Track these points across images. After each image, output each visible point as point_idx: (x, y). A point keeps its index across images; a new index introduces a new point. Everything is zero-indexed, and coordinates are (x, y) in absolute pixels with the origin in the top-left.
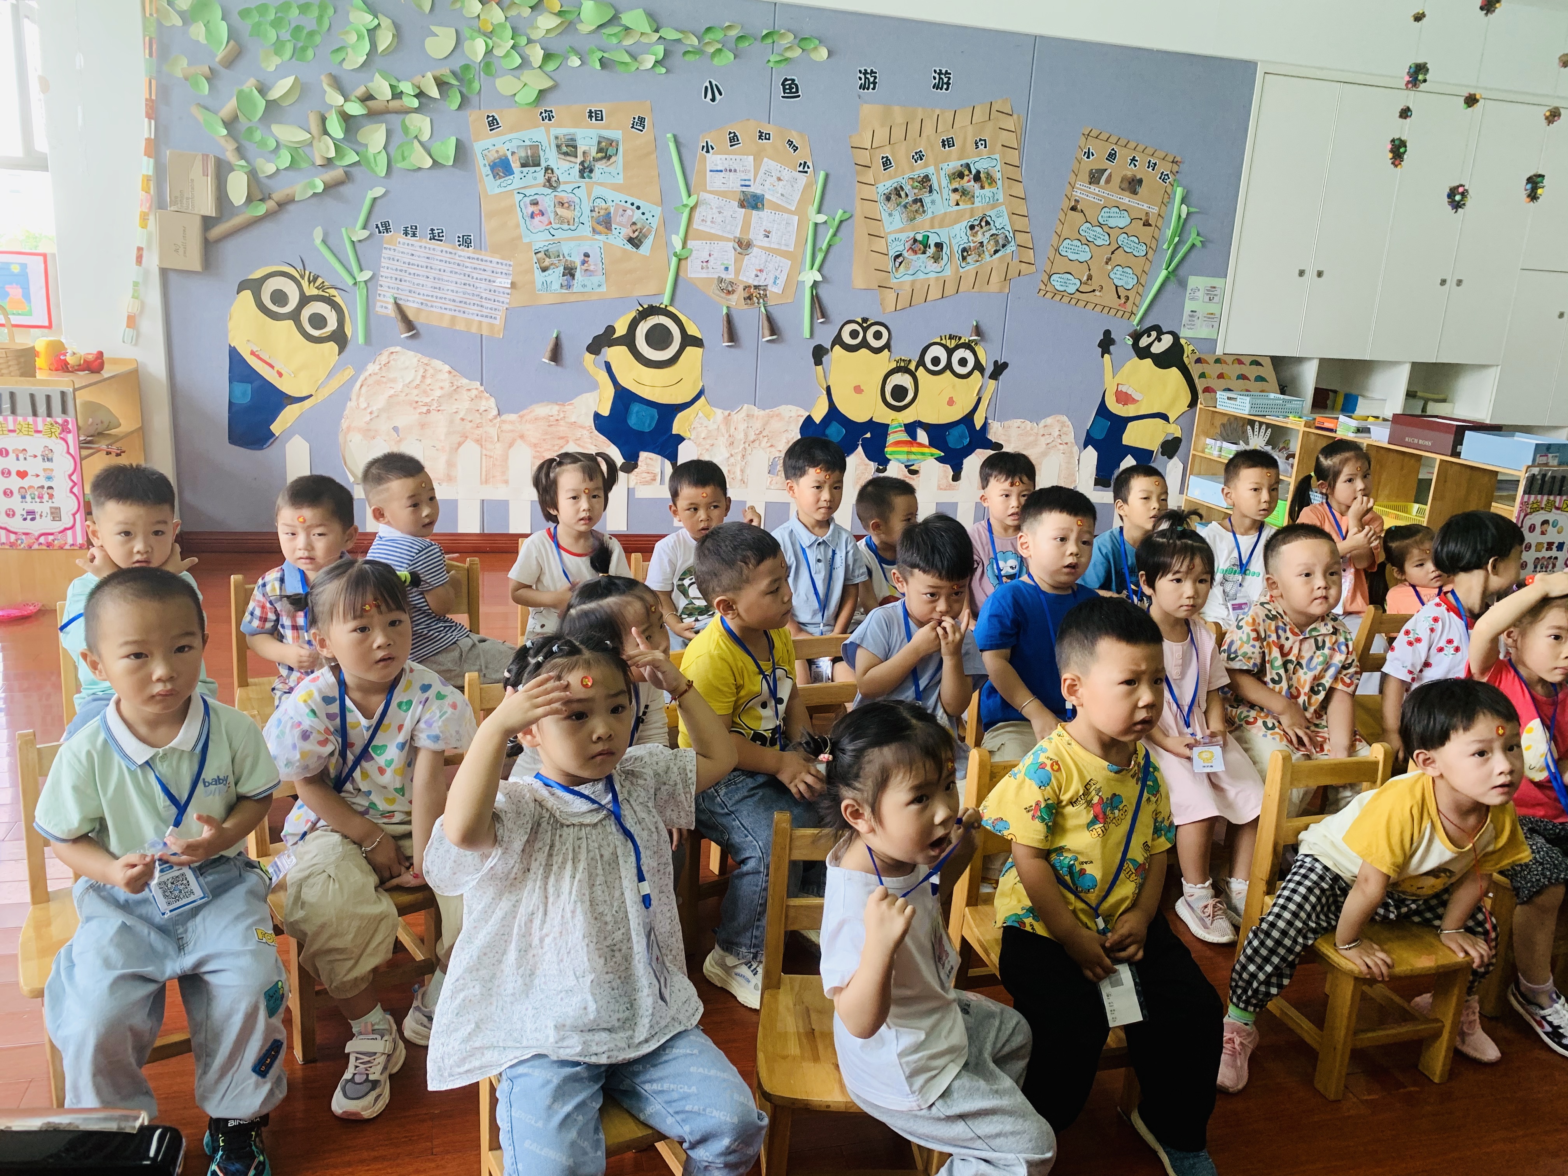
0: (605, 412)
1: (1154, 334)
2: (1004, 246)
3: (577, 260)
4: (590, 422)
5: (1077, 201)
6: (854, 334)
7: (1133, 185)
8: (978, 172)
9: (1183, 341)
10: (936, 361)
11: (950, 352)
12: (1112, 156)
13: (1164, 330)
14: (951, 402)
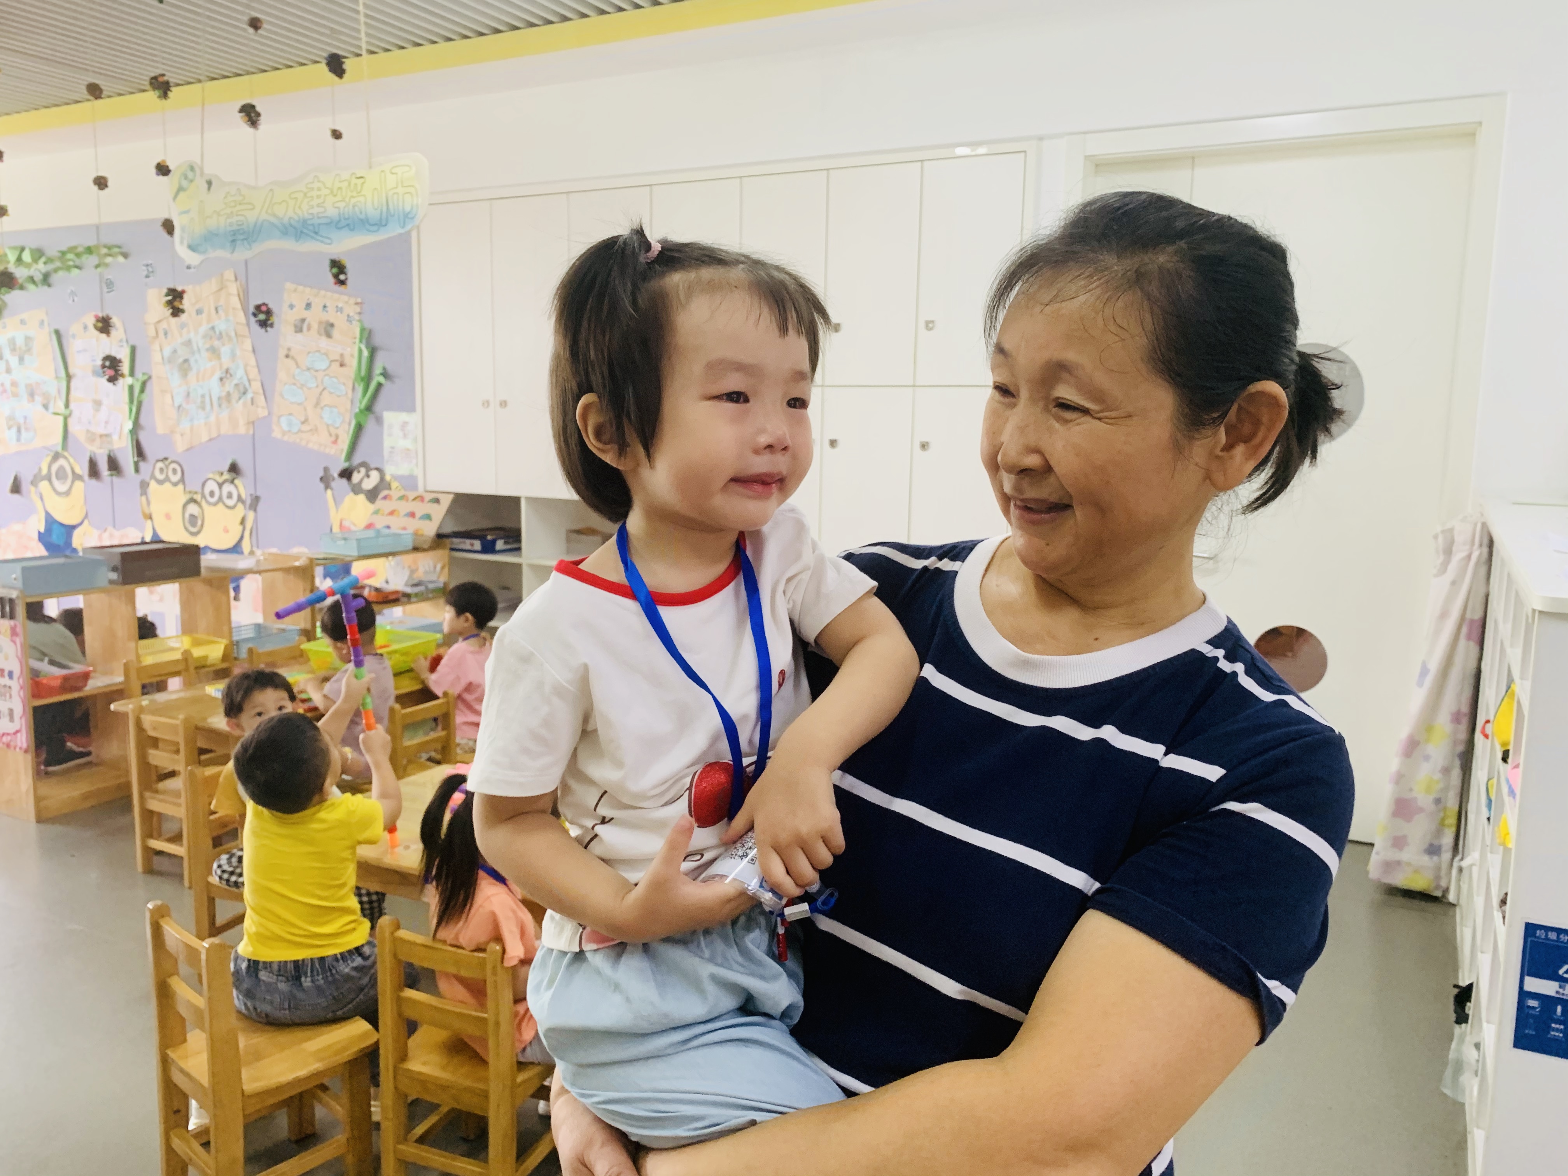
0: (42, 530)
1: (363, 470)
2: (244, 393)
3: (21, 421)
4: (36, 536)
5: (289, 349)
6: (161, 470)
7: (328, 329)
8: (221, 333)
9: (388, 478)
10: (212, 494)
11: (220, 485)
12: (308, 306)
13: (373, 466)
14: (226, 531)
